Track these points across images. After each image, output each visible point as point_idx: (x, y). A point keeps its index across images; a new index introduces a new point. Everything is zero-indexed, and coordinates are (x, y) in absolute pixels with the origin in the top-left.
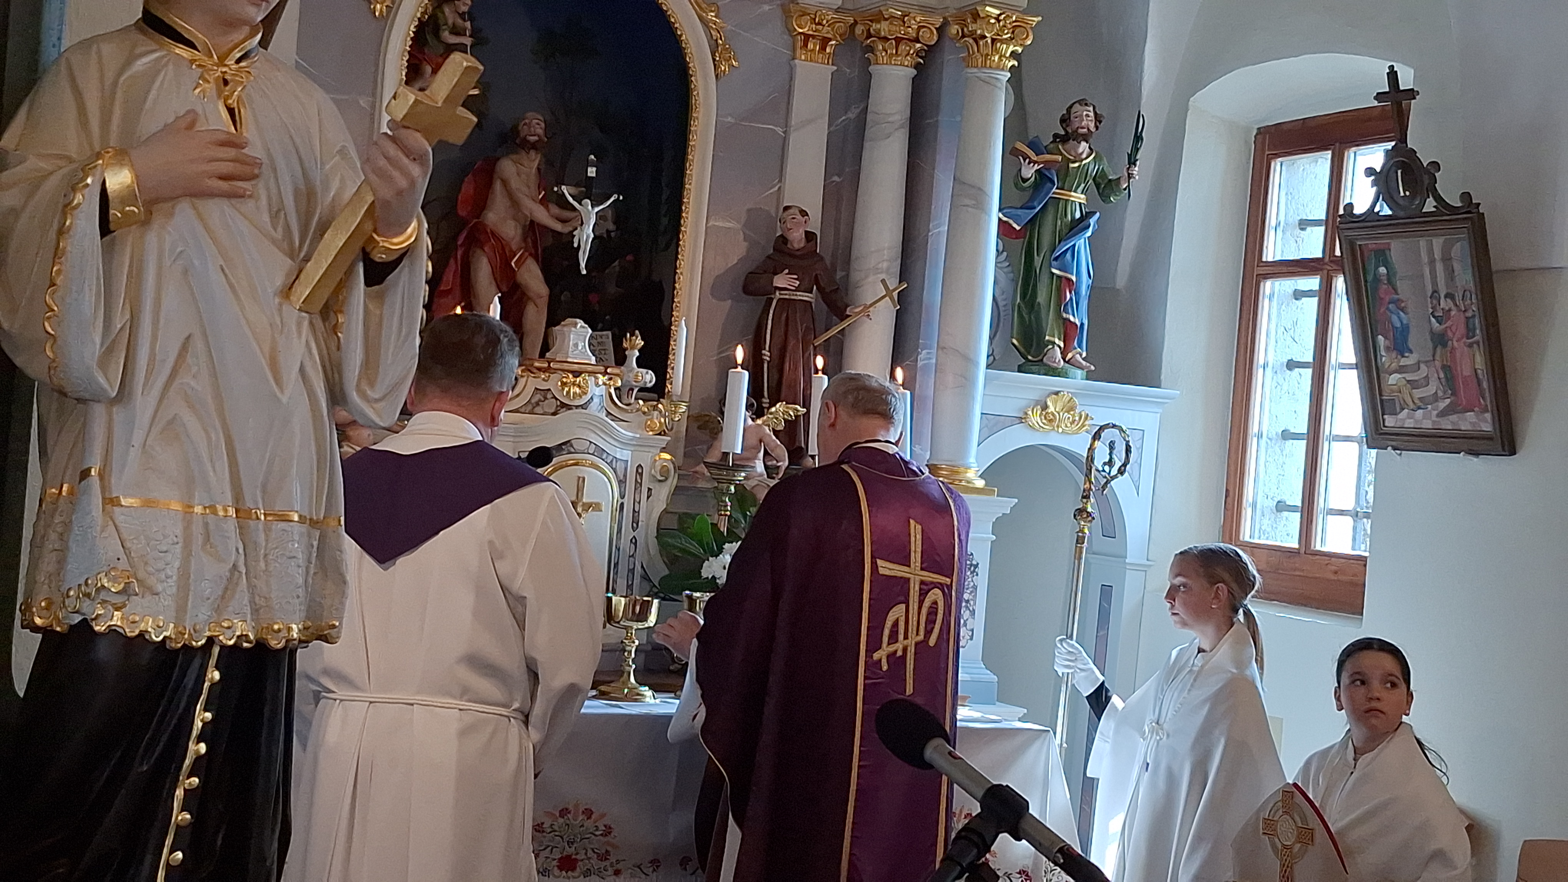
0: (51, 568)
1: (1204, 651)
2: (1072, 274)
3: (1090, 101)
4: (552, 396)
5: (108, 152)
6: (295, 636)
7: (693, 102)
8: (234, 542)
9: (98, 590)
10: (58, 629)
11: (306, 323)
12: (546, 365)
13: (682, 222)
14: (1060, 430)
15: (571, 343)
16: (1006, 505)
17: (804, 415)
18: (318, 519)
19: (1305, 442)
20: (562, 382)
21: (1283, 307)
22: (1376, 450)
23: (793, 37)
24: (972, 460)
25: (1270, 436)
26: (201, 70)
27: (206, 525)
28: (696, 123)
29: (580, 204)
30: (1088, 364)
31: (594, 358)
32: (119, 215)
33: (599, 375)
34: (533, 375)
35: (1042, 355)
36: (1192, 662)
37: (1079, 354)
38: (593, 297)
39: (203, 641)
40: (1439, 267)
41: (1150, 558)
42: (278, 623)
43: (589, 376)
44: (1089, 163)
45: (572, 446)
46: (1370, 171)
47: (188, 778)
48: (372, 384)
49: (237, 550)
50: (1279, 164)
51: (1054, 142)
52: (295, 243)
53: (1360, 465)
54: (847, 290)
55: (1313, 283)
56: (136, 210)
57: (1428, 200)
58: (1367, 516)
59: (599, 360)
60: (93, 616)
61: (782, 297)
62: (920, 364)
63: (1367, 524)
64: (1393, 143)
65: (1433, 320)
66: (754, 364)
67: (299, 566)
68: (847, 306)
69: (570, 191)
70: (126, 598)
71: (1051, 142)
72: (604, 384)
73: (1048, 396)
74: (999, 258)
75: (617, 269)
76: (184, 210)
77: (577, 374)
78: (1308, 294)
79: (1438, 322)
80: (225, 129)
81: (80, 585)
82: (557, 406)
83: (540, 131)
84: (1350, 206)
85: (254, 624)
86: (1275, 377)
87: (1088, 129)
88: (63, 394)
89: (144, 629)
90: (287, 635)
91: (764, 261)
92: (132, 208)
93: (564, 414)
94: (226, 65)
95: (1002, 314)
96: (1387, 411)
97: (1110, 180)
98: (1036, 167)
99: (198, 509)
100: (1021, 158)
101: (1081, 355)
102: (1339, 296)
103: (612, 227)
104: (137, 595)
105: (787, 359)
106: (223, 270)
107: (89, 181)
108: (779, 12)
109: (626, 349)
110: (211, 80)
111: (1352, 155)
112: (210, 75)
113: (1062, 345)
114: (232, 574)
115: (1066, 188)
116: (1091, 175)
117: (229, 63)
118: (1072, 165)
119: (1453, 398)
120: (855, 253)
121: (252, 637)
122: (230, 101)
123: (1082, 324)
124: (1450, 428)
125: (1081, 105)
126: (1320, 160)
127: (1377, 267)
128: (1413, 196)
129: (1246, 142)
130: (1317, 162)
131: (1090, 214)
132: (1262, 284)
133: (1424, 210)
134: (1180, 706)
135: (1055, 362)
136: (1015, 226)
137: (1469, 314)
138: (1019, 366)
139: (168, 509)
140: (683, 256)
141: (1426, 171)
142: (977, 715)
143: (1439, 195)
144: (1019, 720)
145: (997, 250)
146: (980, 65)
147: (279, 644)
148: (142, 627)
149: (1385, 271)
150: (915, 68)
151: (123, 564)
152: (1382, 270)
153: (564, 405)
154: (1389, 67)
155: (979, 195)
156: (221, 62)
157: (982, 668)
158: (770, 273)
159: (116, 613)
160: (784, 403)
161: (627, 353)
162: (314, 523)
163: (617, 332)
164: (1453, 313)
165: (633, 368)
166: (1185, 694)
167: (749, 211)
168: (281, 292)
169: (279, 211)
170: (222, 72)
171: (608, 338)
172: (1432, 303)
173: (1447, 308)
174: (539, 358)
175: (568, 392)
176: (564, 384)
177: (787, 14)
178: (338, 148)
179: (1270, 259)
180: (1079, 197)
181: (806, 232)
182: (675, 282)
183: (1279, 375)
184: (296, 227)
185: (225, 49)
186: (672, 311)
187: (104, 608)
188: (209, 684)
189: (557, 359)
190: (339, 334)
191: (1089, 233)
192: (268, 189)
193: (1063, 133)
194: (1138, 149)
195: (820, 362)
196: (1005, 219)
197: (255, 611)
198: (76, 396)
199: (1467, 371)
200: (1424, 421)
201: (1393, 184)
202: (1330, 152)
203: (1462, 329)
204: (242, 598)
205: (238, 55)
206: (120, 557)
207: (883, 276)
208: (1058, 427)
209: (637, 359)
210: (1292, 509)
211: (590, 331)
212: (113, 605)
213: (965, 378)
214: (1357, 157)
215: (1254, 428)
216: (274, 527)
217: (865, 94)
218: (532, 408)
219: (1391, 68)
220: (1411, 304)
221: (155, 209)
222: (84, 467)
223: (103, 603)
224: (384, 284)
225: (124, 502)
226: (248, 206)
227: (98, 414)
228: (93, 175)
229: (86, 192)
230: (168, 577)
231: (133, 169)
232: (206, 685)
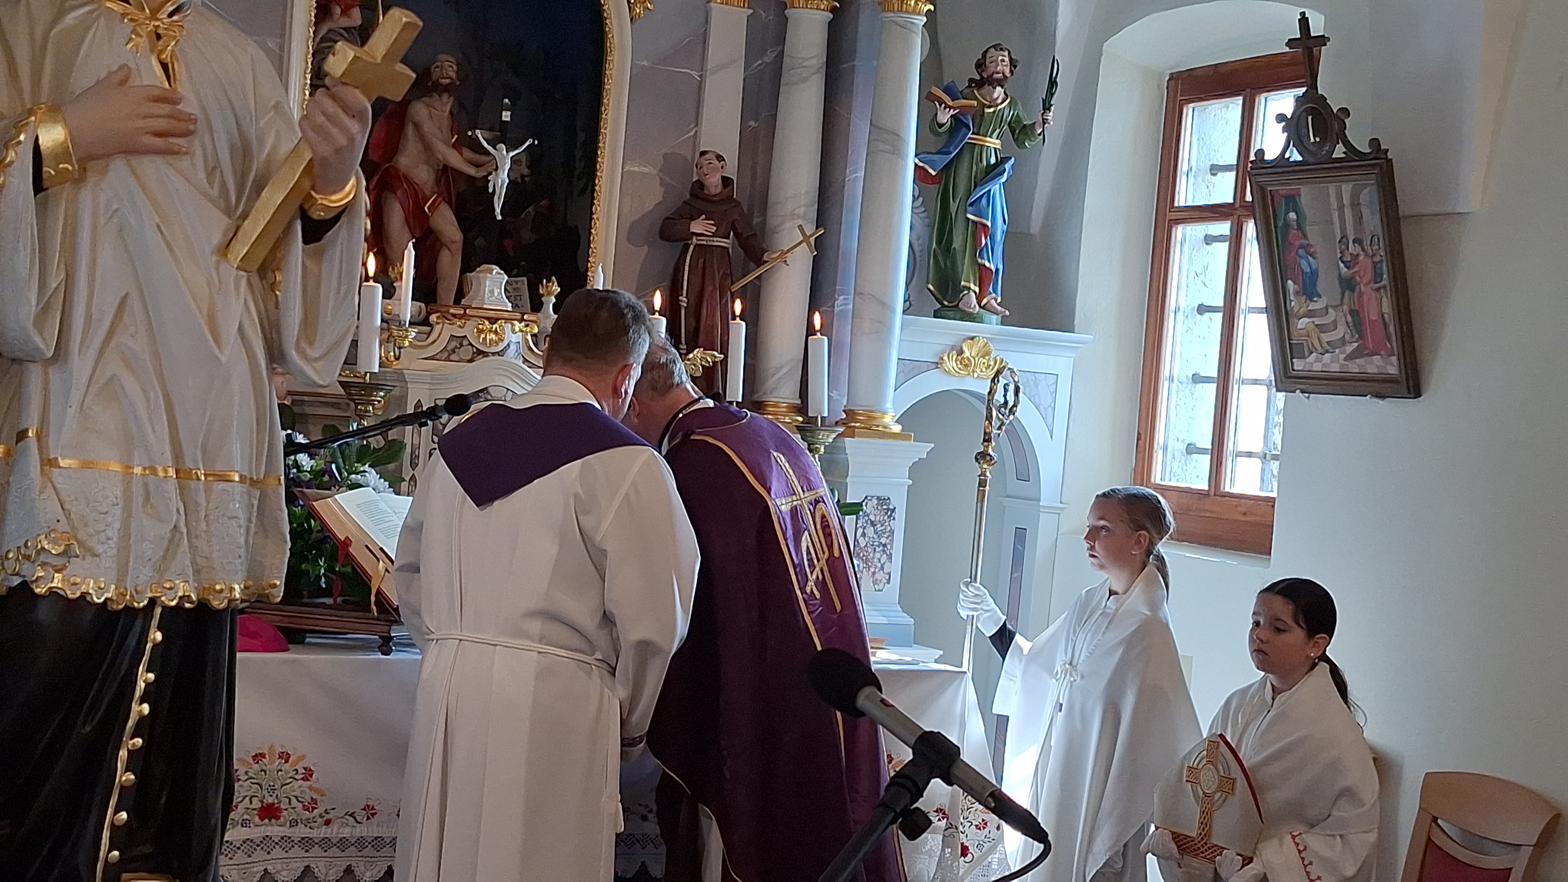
1: (1116, 593)
2: (988, 220)
3: (1004, 46)
4: (468, 343)
5: (40, 109)
6: (238, 596)
7: (608, 44)
8: (175, 503)
9: (38, 553)
11: (243, 283)
12: (462, 312)
13: (598, 167)
14: (976, 375)
15: (487, 288)
16: (923, 450)
17: (721, 361)
18: (257, 479)
19: (1215, 385)
20: (478, 329)
21: (1194, 251)
22: (1284, 393)
24: (889, 405)
25: (1181, 380)
26: (134, 24)
27: (146, 485)
28: (611, 67)
29: (495, 148)
30: (1003, 310)
31: (510, 305)
32: (53, 172)
33: (516, 323)
34: (448, 322)
35: (958, 301)
36: (1104, 604)
37: (993, 299)
38: (507, 243)
39: (146, 602)
40: (1348, 212)
41: (1063, 500)
42: (219, 583)
43: (505, 323)
44: (1004, 108)
45: (488, 393)
46: (1281, 118)
47: (132, 739)
48: (311, 343)
49: (178, 510)
50: (1191, 110)
51: (969, 86)
52: (231, 202)
53: (1268, 408)
54: (763, 237)
55: (1223, 228)
56: (70, 168)
57: (1337, 146)
58: (1275, 457)
59: (515, 307)
60: (34, 578)
61: (699, 242)
62: (837, 309)
63: (1275, 466)
64: (1304, 89)
65: (1342, 265)
66: (671, 311)
67: (240, 527)
68: (764, 251)
69: (484, 135)
70: (67, 560)
71: (967, 87)
72: (521, 331)
73: (964, 341)
74: (914, 204)
75: (533, 213)
76: (119, 167)
77: (493, 321)
78: (1219, 239)
79: (1346, 266)
80: (160, 85)
81: (20, 548)
82: (474, 353)
83: (453, 75)
84: (1261, 152)
85: (196, 585)
86: (1186, 322)
87: (1004, 74)
89: (85, 591)
90: (229, 595)
91: (681, 207)
92: (66, 165)
93: (480, 362)
94: (158, 20)
95: (918, 259)
96: (1295, 355)
97: (1025, 125)
98: (952, 112)
99: (138, 470)
100: (937, 103)
101: (996, 300)
102: (1249, 241)
103: (526, 171)
104: (77, 556)
105: (705, 305)
106: (159, 228)
107: (22, 138)
109: (542, 295)
110: (144, 35)
111: (1263, 101)
112: (142, 30)
113: (977, 290)
114: (173, 536)
115: (981, 133)
116: (1006, 120)
117: (162, 17)
118: (987, 110)
119: (1361, 342)
120: (772, 199)
121: (194, 598)
122: (164, 56)
123: (997, 270)
124: (1357, 371)
125: (996, 50)
126: (1231, 105)
127: (1287, 213)
128: (1324, 141)
129: (1159, 86)
130: (1228, 107)
131: (1005, 160)
132: (1174, 229)
133: (1334, 156)
134: (1094, 648)
135: (970, 307)
136: (931, 171)
137: (1377, 259)
138: (935, 311)
139: (108, 470)
140: (599, 201)
141: (1336, 116)
142: (894, 657)
143: (1348, 141)
144: (936, 662)
145: (913, 196)
146: (896, 8)
147: (222, 603)
148: (83, 588)
149: (1295, 217)
150: (831, 12)
151: (63, 526)
152: (1292, 215)
153: (480, 353)
154: (1301, 14)
155: (896, 139)
156: (154, 16)
157: (899, 611)
158: (687, 218)
159: (56, 575)
160: (702, 349)
161: (543, 299)
162: (253, 483)
163: (532, 276)
164: (1361, 258)
165: (550, 315)
166: (1100, 636)
167: (665, 155)
168: (219, 251)
169: (215, 168)
170: (154, 26)
171: (524, 284)
172: (1340, 248)
173: (1355, 253)
174: (454, 304)
175: (484, 339)
176: (480, 331)
178: (273, 103)
179: (1182, 204)
180: (993, 142)
181: (723, 177)
182: (591, 228)
183: (1190, 319)
184: (232, 181)
186: (589, 256)
187: (44, 570)
188: (152, 645)
189: (473, 306)
190: (278, 293)
191: (1004, 179)
192: (203, 146)
193: (978, 78)
194: (1052, 95)
195: (738, 307)
196: (921, 164)
197: (197, 572)
198: (14, 357)
199: (1374, 316)
200: (1332, 364)
201: (1304, 130)
202: (1241, 98)
203: (1369, 276)
204: (184, 559)
205: (171, 9)
206: (59, 518)
207: (799, 221)
208: (973, 372)
209: (554, 305)
210: (1202, 451)
211: (506, 277)
212: (54, 567)
213: (882, 323)
214: (1268, 103)
215: (1165, 371)
216: (214, 487)
217: (781, 38)
218: (448, 354)
219: (1302, 14)
220: (1319, 248)
221: (89, 165)
222: (22, 428)
223: (44, 565)
224: (322, 242)
225: (62, 463)
226: (184, 163)
227: (34, 375)
228: (26, 132)
229: (20, 148)
230: (108, 539)
231: (66, 125)
232: (149, 646)
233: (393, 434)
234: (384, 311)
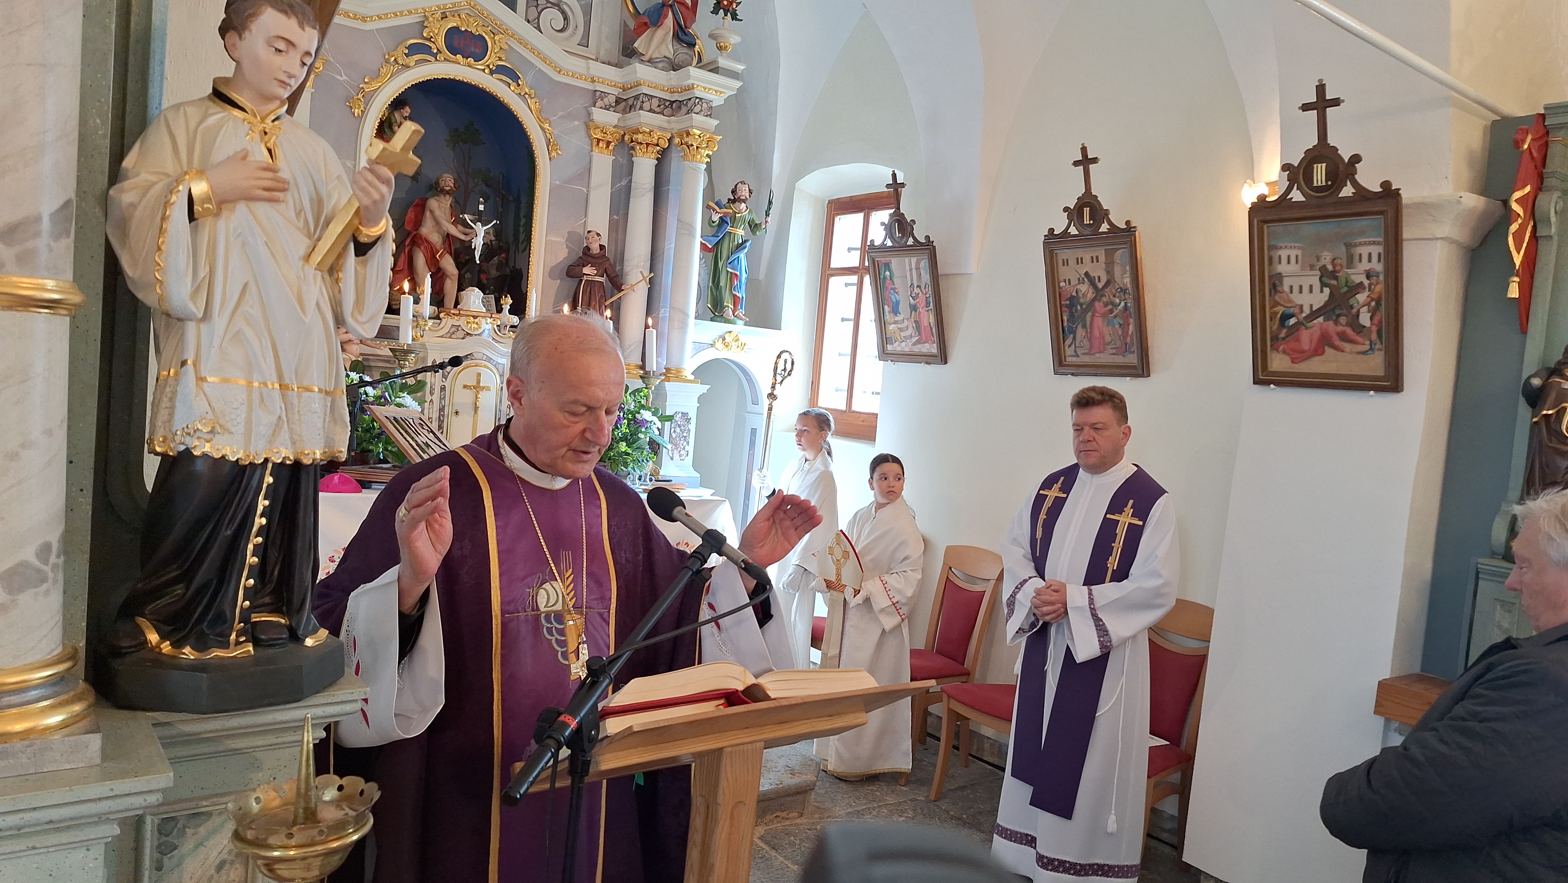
0: (165, 418)
1: (809, 460)
2: (738, 271)
3: (746, 182)
4: (461, 329)
5: (193, 172)
6: (318, 457)
7: (537, 172)
8: (279, 403)
9: (195, 431)
10: (171, 454)
11: (319, 278)
13: (532, 237)
14: (732, 351)
15: (472, 300)
16: (705, 388)
18: (330, 391)
19: (850, 358)
21: (840, 290)
22: (883, 362)
23: (591, 140)
24: (687, 365)
25: (833, 354)
26: (250, 125)
27: (261, 393)
28: (539, 184)
29: (475, 225)
30: (745, 318)
31: (484, 309)
32: (199, 209)
33: (488, 318)
35: (723, 313)
38: (483, 276)
39: (262, 460)
40: (914, 272)
42: (307, 450)
43: (482, 318)
44: (746, 214)
45: (473, 356)
46: (883, 224)
47: (256, 537)
48: (360, 314)
49: (281, 408)
50: (838, 219)
52: (311, 230)
53: (875, 370)
54: (622, 277)
55: (854, 279)
56: (211, 207)
57: (910, 239)
58: (878, 393)
59: (488, 310)
60: (193, 446)
61: (587, 279)
62: (661, 316)
63: (879, 397)
64: (893, 210)
65: (911, 298)
67: (319, 417)
68: (622, 284)
69: (469, 217)
70: (212, 435)
71: (727, 203)
72: (491, 323)
73: (726, 334)
76: (241, 207)
78: (851, 284)
79: (913, 299)
80: (266, 160)
81: (183, 429)
82: (465, 334)
83: (452, 185)
84: (872, 241)
85: (292, 451)
86: (835, 326)
87: (745, 197)
88: (168, 315)
89: (225, 454)
90: (313, 457)
91: (578, 260)
92: (208, 206)
93: (468, 338)
94: (265, 124)
96: (888, 343)
97: (756, 224)
98: (720, 215)
99: (256, 384)
100: (711, 210)
101: (743, 313)
102: (866, 286)
103: (493, 238)
104: (219, 434)
106: (267, 244)
107: (182, 188)
108: (583, 127)
110: (256, 131)
111: (873, 215)
112: (256, 129)
113: (732, 307)
114: (278, 421)
115: (734, 227)
116: (747, 220)
117: (267, 122)
118: (737, 215)
119: (919, 336)
120: (626, 257)
121: (292, 458)
122: (269, 144)
123: (742, 297)
125: (742, 184)
126: (858, 217)
127: (885, 272)
128: (902, 236)
129: (823, 206)
130: (856, 218)
131: (746, 241)
132: (830, 279)
133: (908, 244)
135: (729, 316)
136: (709, 245)
137: (928, 296)
138: (711, 318)
139: (237, 384)
140: (533, 257)
141: (909, 224)
142: (691, 494)
143: (915, 236)
144: (711, 495)
146: (690, 160)
147: (309, 461)
148: (224, 452)
150: (656, 160)
151: (210, 416)
152: (888, 273)
153: (468, 334)
154: (892, 171)
155: (691, 228)
156: (263, 120)
157: (693, 470)
158: (581, 266)
159: (207, 444)
161: (503, 306)
162: (327, 392)
163: (497, 294)
164: (920, 295)
165: (507, 315)
167: (569, 233)
168: (304, 258)
169: (301, 211)
170: (263, 127)
172: (910, 290)
173: (917, 292)
174: (453, 308)
175: (471, 327)
176: (468, 323)
177: (588, 128)
178: (336, 176)
179: (834, 266)
180: (740, 232)
181: (600, 245)
183: (837, 325)
184: (311, 218)
185: (265, 113)
186: (528, 284)
187: (199, 441)
188: (267, 485)
190: (340, 284)
192: (294, 198)
193: (733, 198)
196: (704, 242)
197: (293, 443)
198: (176, 316)
199: (926, 324)
200: (905, 348)
201: (893, 231)
202: (862, 213)
203: (924, 304)
204: (285, 435)
205: (273, 118)
206: (207, 411)
207: (641, 269)
208: (730, 349)
209: (509, 310)
210: (842, 390)
212: (205, 439)
213: (684, 323)
214: (875, 216)
215: (825, 350)
216: (303, 395)
217: (630, 173)
218: (450, 335)
219: (894, 171)
220: (900, 290)
221: (223, 206)
222: (185, 358)
223: (199, 438)
224: (366, 256)
225: (209, 379)
226: (281, 207)
227: (191, 327)
228: (183, 185)
229: (179, 194)
230: (238, 423)
231: (208, 180)
232: (265, 485)
233: (420, 377)
234: (414, 310)
